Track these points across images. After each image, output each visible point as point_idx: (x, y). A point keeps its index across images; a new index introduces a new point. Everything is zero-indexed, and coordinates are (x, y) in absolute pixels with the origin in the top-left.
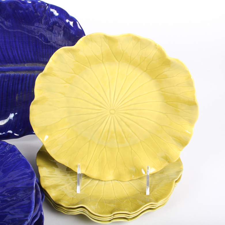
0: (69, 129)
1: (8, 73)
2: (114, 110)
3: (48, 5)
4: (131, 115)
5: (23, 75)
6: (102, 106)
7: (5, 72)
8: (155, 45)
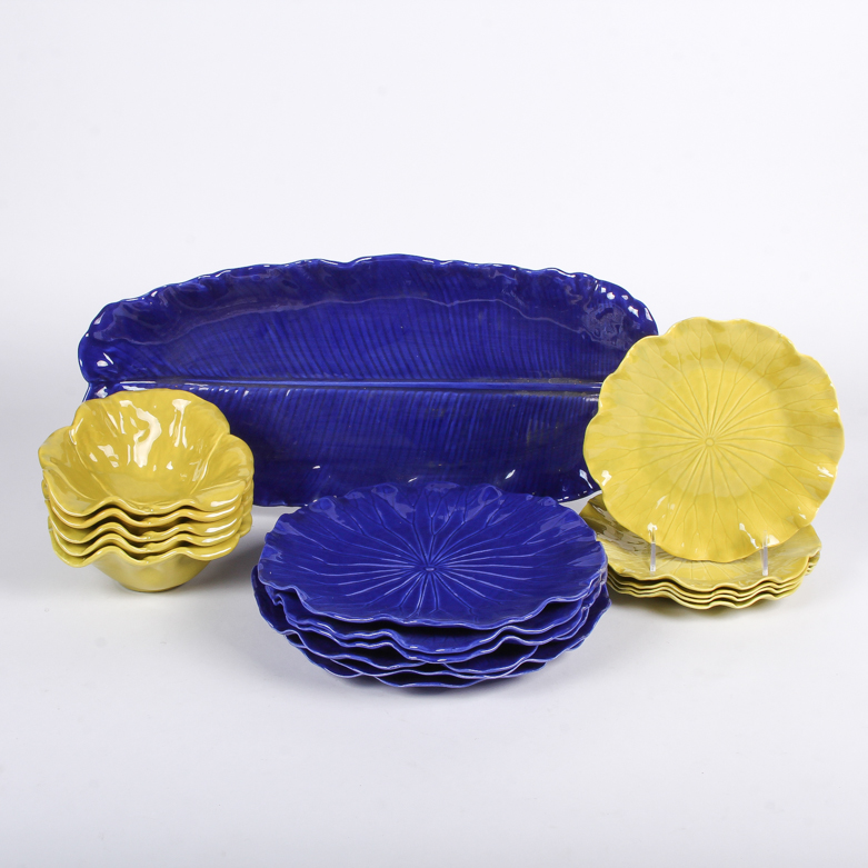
0: (640, 468)
1: (517, 394)
2: (712, 439)
3: (599, 281)
4: (739, 448)
5: (544, 398)
6: (694, 431)
7: (513, 391)
8: (779, 336)
